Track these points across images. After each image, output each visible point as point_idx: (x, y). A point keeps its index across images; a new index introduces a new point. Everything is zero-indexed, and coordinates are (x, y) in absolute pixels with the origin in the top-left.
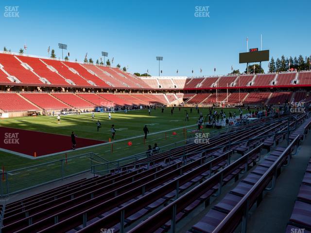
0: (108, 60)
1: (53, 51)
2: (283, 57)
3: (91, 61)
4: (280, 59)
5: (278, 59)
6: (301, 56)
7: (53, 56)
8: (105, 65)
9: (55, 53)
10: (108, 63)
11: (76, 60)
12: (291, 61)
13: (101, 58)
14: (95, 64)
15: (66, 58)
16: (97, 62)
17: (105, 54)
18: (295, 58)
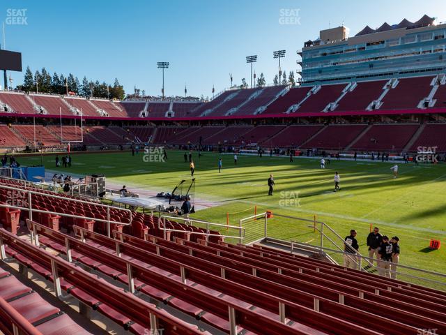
2: (44, 71)
4: (41, 73)
5: (37, 72)
6: (71, 75)
12: (56, 78)
18: (62, 76)
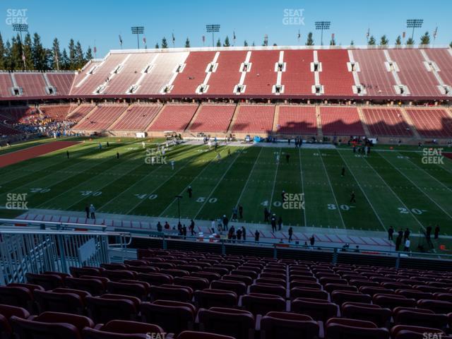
0: (427, 34)
1: (310, 35)
3: (384, 41)
7: (310, 42)
8: (417, 44)
9: (313, 38)
10: (425, 40)
11: (352, 44)
13: (404, 33)
14: (391, 45)
15: (333, 43)
16: (398, 42)
17: (415, 23)
